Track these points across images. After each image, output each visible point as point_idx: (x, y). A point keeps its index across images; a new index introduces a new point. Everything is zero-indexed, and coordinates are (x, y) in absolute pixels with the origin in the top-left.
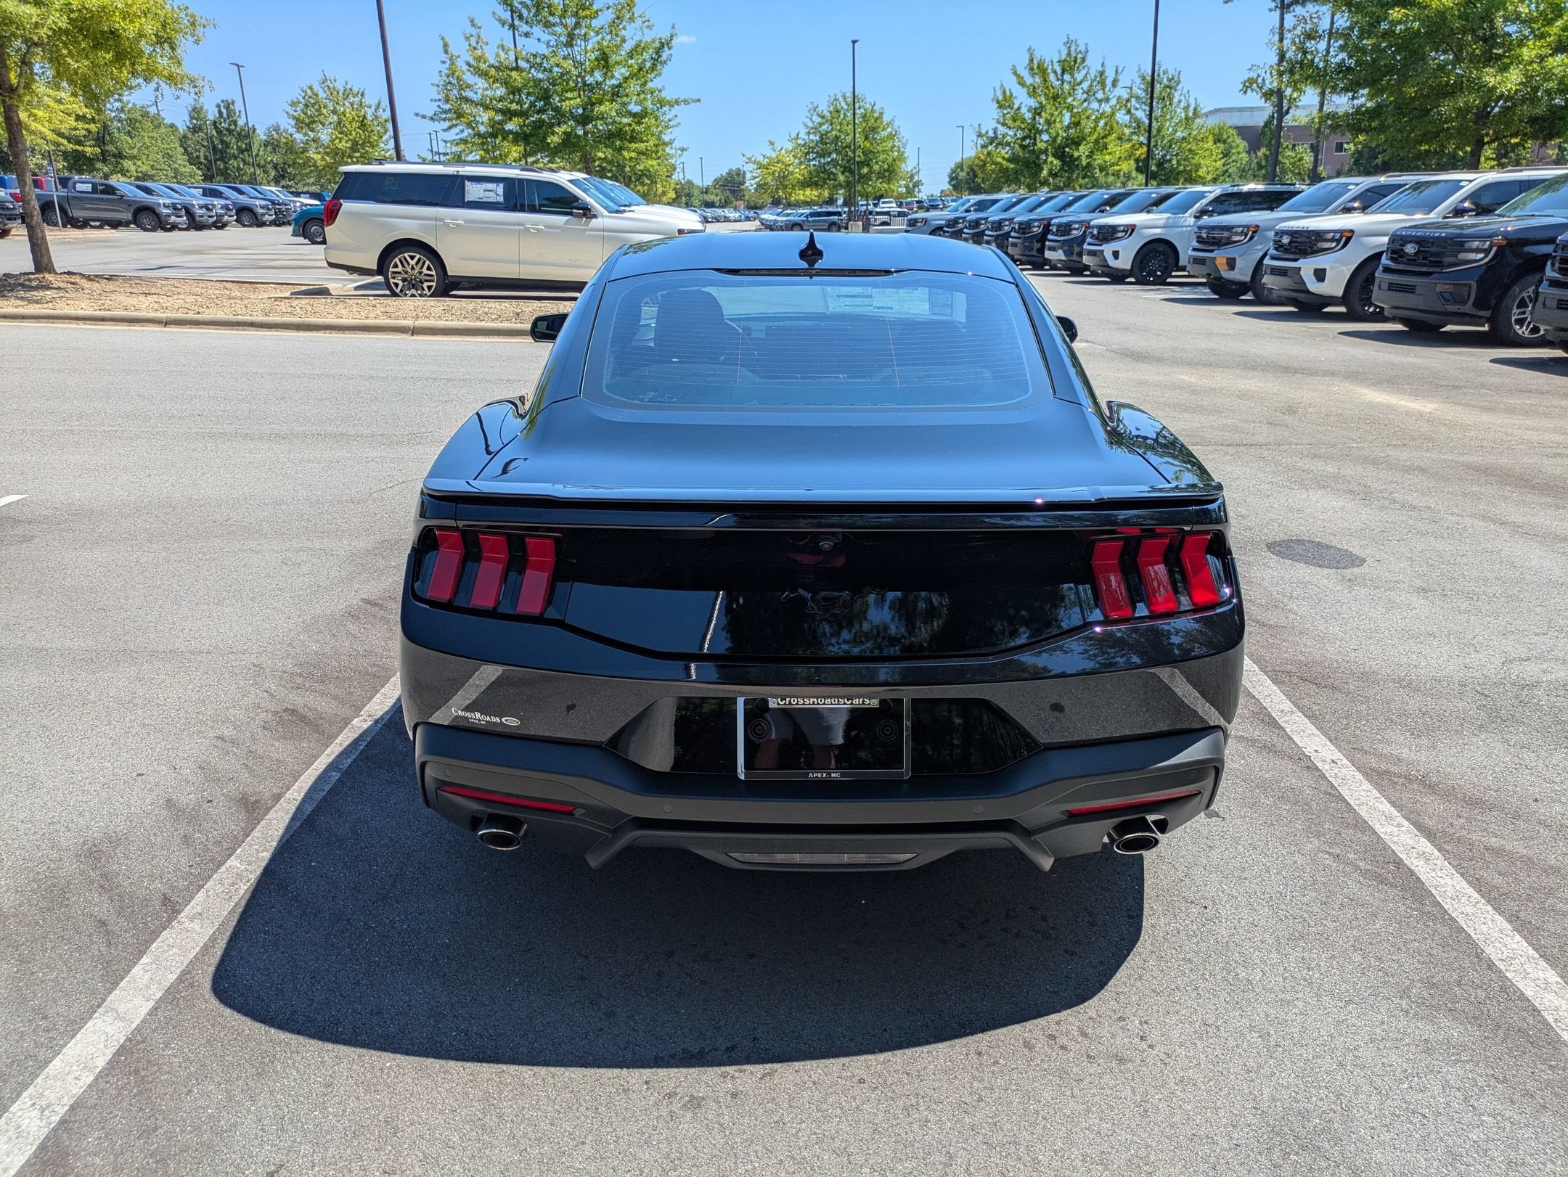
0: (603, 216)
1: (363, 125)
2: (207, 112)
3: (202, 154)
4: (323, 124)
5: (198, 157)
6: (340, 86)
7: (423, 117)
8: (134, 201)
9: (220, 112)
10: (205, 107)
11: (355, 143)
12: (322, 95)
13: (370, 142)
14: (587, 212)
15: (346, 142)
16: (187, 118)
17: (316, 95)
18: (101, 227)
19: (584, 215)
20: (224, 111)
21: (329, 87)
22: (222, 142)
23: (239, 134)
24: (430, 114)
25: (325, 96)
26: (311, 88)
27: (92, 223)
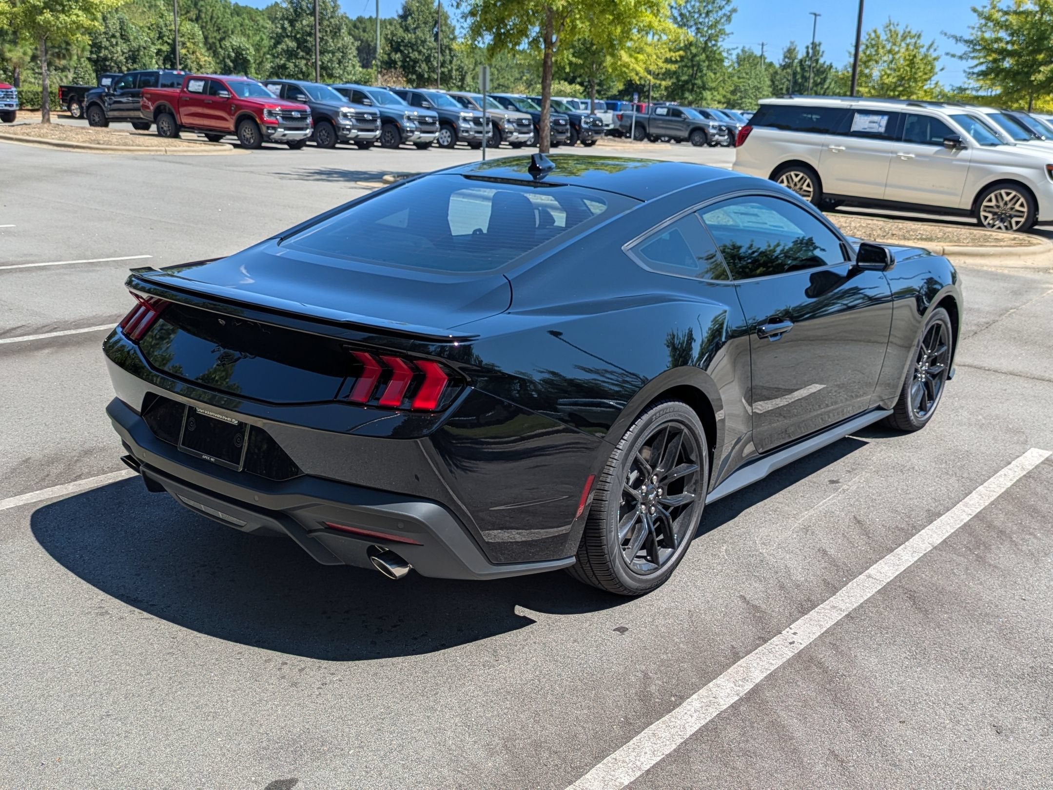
0: (973, 148)
1: (912, 63)
2: (798, 52)
3: (785, 86)
4: (877, 62)
5: (781, 89)
6: (900, 30)
7: (953, 56)
8: (693, 123)
9: (808, 53)
10: (797, 49)
11: (901, 79)
12: (883, 37)
13: (915, 78)
14: (957, 143)
15: (894, 78)
16: (782, 57)
17: (878, 37)
18: (668, 141)
19: (954, 146)
20: (811, 51)
21: (890, 31)
22: (803, 77)
23: (818, 70)
24: (959, 54)
25: (885, 38)
26: (875, 32)
27: (663, 139)
